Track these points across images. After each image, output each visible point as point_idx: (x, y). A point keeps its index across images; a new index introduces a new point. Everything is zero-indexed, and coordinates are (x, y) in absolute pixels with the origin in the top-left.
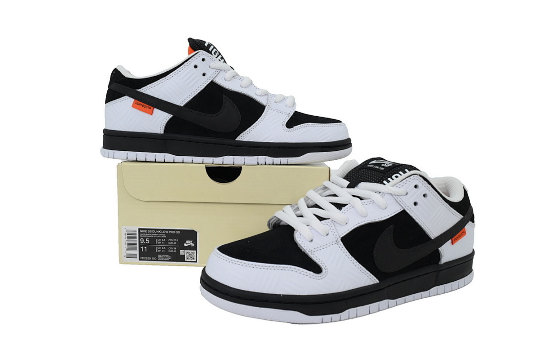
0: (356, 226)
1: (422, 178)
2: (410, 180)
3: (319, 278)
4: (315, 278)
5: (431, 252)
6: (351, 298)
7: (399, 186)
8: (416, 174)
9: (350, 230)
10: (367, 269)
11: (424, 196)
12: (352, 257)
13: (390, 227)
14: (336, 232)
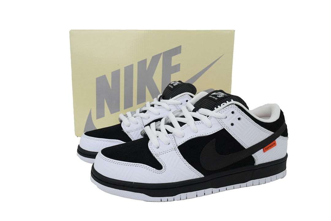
0: (189, 139)
1: (237, 107)
2: (228, 108)
3: (160, 173)
4: (157, 172)
5: (245, 157)
6: (182, 186)
7: (221, 112)
8: (233, 104)
9: (185, 141)
10: (195, 168)
11: (239, 119)
12: (184, 159)
13: (213, 140)
14: (175, 142)
